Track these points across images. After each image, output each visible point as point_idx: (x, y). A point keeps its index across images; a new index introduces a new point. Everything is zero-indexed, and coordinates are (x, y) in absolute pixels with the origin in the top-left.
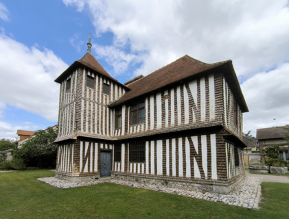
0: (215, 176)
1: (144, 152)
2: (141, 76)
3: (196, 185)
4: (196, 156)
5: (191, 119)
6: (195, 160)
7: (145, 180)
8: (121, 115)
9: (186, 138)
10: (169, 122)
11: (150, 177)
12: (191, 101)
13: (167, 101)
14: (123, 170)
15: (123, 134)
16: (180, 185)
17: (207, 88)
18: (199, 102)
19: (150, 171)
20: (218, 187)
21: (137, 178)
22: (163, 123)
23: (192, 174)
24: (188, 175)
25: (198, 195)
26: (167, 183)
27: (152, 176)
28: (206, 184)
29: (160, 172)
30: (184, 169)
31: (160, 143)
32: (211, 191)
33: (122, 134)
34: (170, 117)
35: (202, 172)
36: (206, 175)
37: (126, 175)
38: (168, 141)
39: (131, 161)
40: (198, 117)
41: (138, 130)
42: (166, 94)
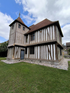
0: (55, 59)
1: (34, 50)
3: (49, 62)
4: (49, 51)
5: (48, 39)
6: (49, 53)
7: (34, 61)
8: (28, 38)
11: (36, 60)
12: (48, 33)
13: (41, 33)
14: (28, 57)
15: (28, 44)
16: (45, 62)
17: (52, 29)
18: (50, 34)
19: (36, 57)
20: (56, 63)
21: (32, 60)
22: (40, 41)
23: (48, 58)
24: (47, 59)
25: (50, 66)
26: (41, 62)
27: (37, 59)
28: (52, 62)
29: (39, 58)
30: (46, 56)
31: (39, 47)
32: (54, 64)
34: (42, 39)
35: (51, 57)
36: (52, 58)
37: (29, 59)
38: (41, 46)
39: (30, 53)
40: (50, 39)
41: (33, 43)
42: (41, 31)
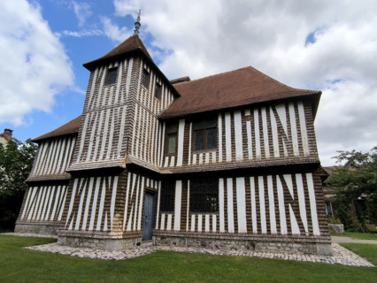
0: (317, 231)
1: (217, 196)
2: (188, 79)
3: (295, 245)
4: (291, 201)
5: (281, 151)
6: (290, 208)
7: (219, 243)
8: (176, 134)
9: (277, 176)
10: (254, 152)
11: (227, 237)
12: (280, 128)
13: (248, 123)
14: (177, 227)
16: (272, 246)
17: (297, 116)
18: (290, 131)
19: (226, 227)
20: (322, 246)
21: (204, 240)
22: (245, 154)
23: (289, 228)
24: (284, 230)
25: (300, 257)
26: (254, 246)
27: (231, 235)
28: (308, 243)
29: (243, 228)
30: (278, 221)
31: (241, 182)
32: (315, 252)
33: (177, 163)
34: (254, 146)
35: (301, 225)
36: (306, 230)
37: (183, 236)
38: (252, 180)
39: (193, 210)
40: (291, 150)
41: (206, 160)
42: (248, 114)
